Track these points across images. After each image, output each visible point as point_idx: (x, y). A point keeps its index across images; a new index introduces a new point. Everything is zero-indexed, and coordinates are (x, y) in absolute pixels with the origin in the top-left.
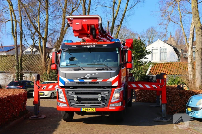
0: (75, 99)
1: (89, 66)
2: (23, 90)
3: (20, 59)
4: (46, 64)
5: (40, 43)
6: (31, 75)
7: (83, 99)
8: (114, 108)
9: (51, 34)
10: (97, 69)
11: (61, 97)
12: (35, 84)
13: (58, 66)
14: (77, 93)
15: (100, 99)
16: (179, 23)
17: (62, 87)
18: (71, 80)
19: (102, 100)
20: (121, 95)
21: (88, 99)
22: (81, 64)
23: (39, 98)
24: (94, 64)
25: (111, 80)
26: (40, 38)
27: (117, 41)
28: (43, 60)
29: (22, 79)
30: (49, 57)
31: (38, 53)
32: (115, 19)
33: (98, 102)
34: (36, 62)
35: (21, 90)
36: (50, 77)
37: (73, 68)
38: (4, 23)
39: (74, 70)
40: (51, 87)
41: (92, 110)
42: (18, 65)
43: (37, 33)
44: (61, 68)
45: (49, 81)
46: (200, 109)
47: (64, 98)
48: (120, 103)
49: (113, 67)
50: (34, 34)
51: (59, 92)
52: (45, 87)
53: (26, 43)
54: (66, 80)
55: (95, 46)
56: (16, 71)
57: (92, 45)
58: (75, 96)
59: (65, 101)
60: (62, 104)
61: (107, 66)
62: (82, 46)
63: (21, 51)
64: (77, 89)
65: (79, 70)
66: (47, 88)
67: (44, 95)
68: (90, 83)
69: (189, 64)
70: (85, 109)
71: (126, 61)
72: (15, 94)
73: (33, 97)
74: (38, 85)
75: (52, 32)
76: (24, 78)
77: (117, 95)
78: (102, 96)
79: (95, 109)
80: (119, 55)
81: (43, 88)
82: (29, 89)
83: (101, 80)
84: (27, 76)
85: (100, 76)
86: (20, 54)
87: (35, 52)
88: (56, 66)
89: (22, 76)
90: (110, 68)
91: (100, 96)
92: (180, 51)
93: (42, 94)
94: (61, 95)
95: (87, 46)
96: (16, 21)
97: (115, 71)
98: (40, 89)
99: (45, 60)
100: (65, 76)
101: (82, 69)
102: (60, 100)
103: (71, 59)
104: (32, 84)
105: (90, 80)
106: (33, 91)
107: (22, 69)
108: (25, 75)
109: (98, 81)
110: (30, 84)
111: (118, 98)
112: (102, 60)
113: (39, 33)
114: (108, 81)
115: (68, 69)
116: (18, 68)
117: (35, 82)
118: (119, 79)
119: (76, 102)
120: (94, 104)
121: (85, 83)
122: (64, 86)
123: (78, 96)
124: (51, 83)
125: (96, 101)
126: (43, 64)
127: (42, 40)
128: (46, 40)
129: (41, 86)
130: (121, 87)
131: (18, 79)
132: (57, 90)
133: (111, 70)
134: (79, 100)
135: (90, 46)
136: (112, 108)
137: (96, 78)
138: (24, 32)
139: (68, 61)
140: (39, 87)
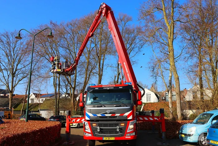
0: (99, 130)
1: (108, 103)
2: (58, 122)
3: (58, 101)
4: (74, 105)
5: (71, 90)
6: (64, 112)
7: (104, 130)
8: (130, 137)
9: (78, 85)
10: (115, 106)
11: (87, 129)
12: (67, 118)
13: (85, 103)
14: (100, 125)
15: (118, 130)
16: (162, 76)
17: (88, 121)
18: (95, 115)
19: (119, 131)
20: (134, 126)
21: (108, 130)
22: (102, 102)
23: (70, 128)
24: (113, 102)
25: (127, 114)
26: (71, 87)
27: (129, 84)
28: (72, 102)
29: (58, 114)
30: (76, 100)
31: (69, 98)
32: (119, 74)
33: (117, 132)
34: (68, 103)
35: (57, 122)
36: (77, 113)
37: (96, 105)
38: (49, 78)
39: (97, 107)
40: (78, 120)
41: (112, 139)
42: (57, 105)
43: (69, 85)
44: (87, 105)
45: (76, 116)
46: (192, 135)
47: (89, 129)
48: (134, 133)
49: (127, 104)
50: (67, 85)
51: (85, 124)
52: (74, 120)
53: (62, 91)
54: (91, 115)
55: (113, 88)
56: (55, 109)
57: (111, 87)
58: (98, 128)
59: (90, 131)
60: (88, 134)
61: (123, 104)
62: (103, 88)
63: (58, 96)
64: (100, 122)
65: (101, 106)
66: (75, 121)
67: (73, 125)
68: (110, 117)
69: (170, 103)
70: (106, 138)
71: (138, 99)
72: (52, 125)
73: (66, 127)
74: (69, 118)
75: (79, 84)
76: (60, 114)
77: (131, 127)
78: (120, 127)
79: (114, 138)
80: (132, 95)
81: (72, 121)
82: (63, 121)
83: (118, 115)
84: (62, 113)
85: (118, 111)
86: (58, 98)
87: (67, 97)
88: (83, 104)
89: (59, 112)
90: (125, 105)
91: (118, 127)
92: (159, 96)
93: (71, 125)
94: (87, 127)
95: (107, 88)
96: (56, 77)
97: (130, 107)
98: (70, 122)
99: (74, 102)
100: (90, 111)
101: (104, 106)
102: (86, 130)
103: (94, 99)
104: (65, 118)
105: (110, 115)
106: (65, 122)
107: (59, 108)
108: (61, 112)
109: (116, 115)
110: (63, 118)
111: (132, 129)
112: (117, 99)
113: (70, 84)
114: (124, 115)
115: (92, 106)
116: (57, 107)
117: (67, 116)
118: (132, 114)
119: (99, 133)
120: (114, 134)
121: (106, 117)
122: (89, 119)
123: (101, 128)
124: (77, 117)
125: (115, 131)
126: (72, 104)
127: (72, 88)
128: (74, 88)
129: (71, 120)
130: (135, 120)
131: (56, 114)
132: (84, 123)
133: (127, 106)
134: (102, 131)
135: (109, 88)
136: (128, 137)
137: (115, 113)
138: (61, 84)
139: (92, 100)
140: (70, 120)
